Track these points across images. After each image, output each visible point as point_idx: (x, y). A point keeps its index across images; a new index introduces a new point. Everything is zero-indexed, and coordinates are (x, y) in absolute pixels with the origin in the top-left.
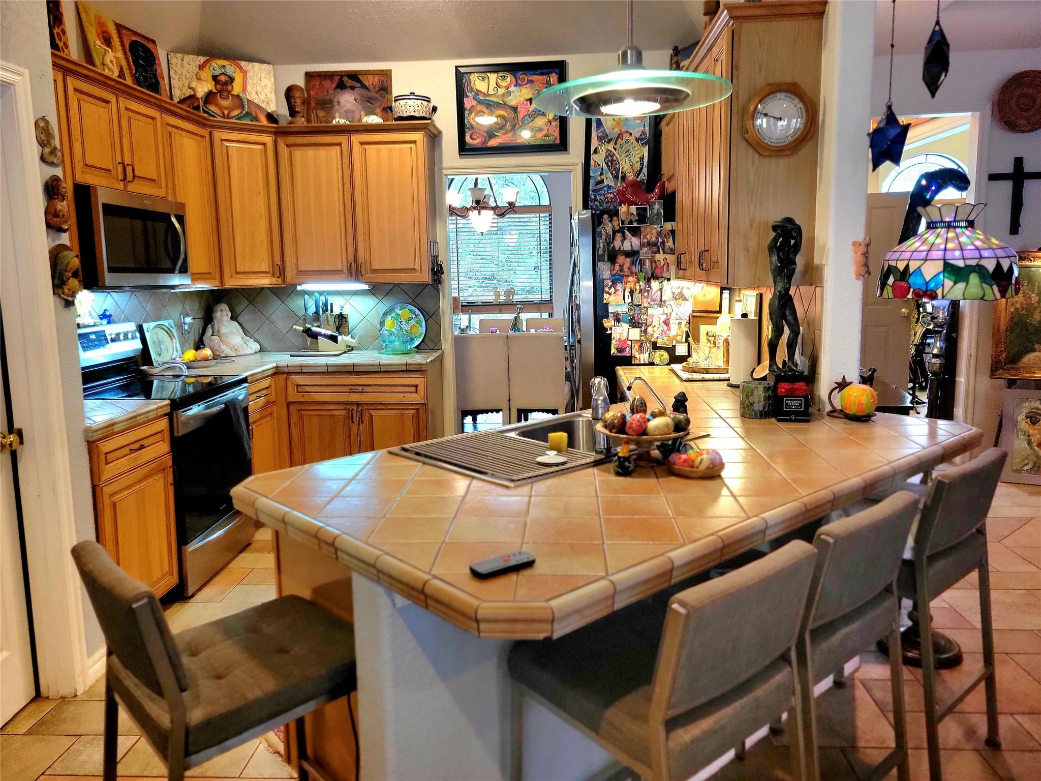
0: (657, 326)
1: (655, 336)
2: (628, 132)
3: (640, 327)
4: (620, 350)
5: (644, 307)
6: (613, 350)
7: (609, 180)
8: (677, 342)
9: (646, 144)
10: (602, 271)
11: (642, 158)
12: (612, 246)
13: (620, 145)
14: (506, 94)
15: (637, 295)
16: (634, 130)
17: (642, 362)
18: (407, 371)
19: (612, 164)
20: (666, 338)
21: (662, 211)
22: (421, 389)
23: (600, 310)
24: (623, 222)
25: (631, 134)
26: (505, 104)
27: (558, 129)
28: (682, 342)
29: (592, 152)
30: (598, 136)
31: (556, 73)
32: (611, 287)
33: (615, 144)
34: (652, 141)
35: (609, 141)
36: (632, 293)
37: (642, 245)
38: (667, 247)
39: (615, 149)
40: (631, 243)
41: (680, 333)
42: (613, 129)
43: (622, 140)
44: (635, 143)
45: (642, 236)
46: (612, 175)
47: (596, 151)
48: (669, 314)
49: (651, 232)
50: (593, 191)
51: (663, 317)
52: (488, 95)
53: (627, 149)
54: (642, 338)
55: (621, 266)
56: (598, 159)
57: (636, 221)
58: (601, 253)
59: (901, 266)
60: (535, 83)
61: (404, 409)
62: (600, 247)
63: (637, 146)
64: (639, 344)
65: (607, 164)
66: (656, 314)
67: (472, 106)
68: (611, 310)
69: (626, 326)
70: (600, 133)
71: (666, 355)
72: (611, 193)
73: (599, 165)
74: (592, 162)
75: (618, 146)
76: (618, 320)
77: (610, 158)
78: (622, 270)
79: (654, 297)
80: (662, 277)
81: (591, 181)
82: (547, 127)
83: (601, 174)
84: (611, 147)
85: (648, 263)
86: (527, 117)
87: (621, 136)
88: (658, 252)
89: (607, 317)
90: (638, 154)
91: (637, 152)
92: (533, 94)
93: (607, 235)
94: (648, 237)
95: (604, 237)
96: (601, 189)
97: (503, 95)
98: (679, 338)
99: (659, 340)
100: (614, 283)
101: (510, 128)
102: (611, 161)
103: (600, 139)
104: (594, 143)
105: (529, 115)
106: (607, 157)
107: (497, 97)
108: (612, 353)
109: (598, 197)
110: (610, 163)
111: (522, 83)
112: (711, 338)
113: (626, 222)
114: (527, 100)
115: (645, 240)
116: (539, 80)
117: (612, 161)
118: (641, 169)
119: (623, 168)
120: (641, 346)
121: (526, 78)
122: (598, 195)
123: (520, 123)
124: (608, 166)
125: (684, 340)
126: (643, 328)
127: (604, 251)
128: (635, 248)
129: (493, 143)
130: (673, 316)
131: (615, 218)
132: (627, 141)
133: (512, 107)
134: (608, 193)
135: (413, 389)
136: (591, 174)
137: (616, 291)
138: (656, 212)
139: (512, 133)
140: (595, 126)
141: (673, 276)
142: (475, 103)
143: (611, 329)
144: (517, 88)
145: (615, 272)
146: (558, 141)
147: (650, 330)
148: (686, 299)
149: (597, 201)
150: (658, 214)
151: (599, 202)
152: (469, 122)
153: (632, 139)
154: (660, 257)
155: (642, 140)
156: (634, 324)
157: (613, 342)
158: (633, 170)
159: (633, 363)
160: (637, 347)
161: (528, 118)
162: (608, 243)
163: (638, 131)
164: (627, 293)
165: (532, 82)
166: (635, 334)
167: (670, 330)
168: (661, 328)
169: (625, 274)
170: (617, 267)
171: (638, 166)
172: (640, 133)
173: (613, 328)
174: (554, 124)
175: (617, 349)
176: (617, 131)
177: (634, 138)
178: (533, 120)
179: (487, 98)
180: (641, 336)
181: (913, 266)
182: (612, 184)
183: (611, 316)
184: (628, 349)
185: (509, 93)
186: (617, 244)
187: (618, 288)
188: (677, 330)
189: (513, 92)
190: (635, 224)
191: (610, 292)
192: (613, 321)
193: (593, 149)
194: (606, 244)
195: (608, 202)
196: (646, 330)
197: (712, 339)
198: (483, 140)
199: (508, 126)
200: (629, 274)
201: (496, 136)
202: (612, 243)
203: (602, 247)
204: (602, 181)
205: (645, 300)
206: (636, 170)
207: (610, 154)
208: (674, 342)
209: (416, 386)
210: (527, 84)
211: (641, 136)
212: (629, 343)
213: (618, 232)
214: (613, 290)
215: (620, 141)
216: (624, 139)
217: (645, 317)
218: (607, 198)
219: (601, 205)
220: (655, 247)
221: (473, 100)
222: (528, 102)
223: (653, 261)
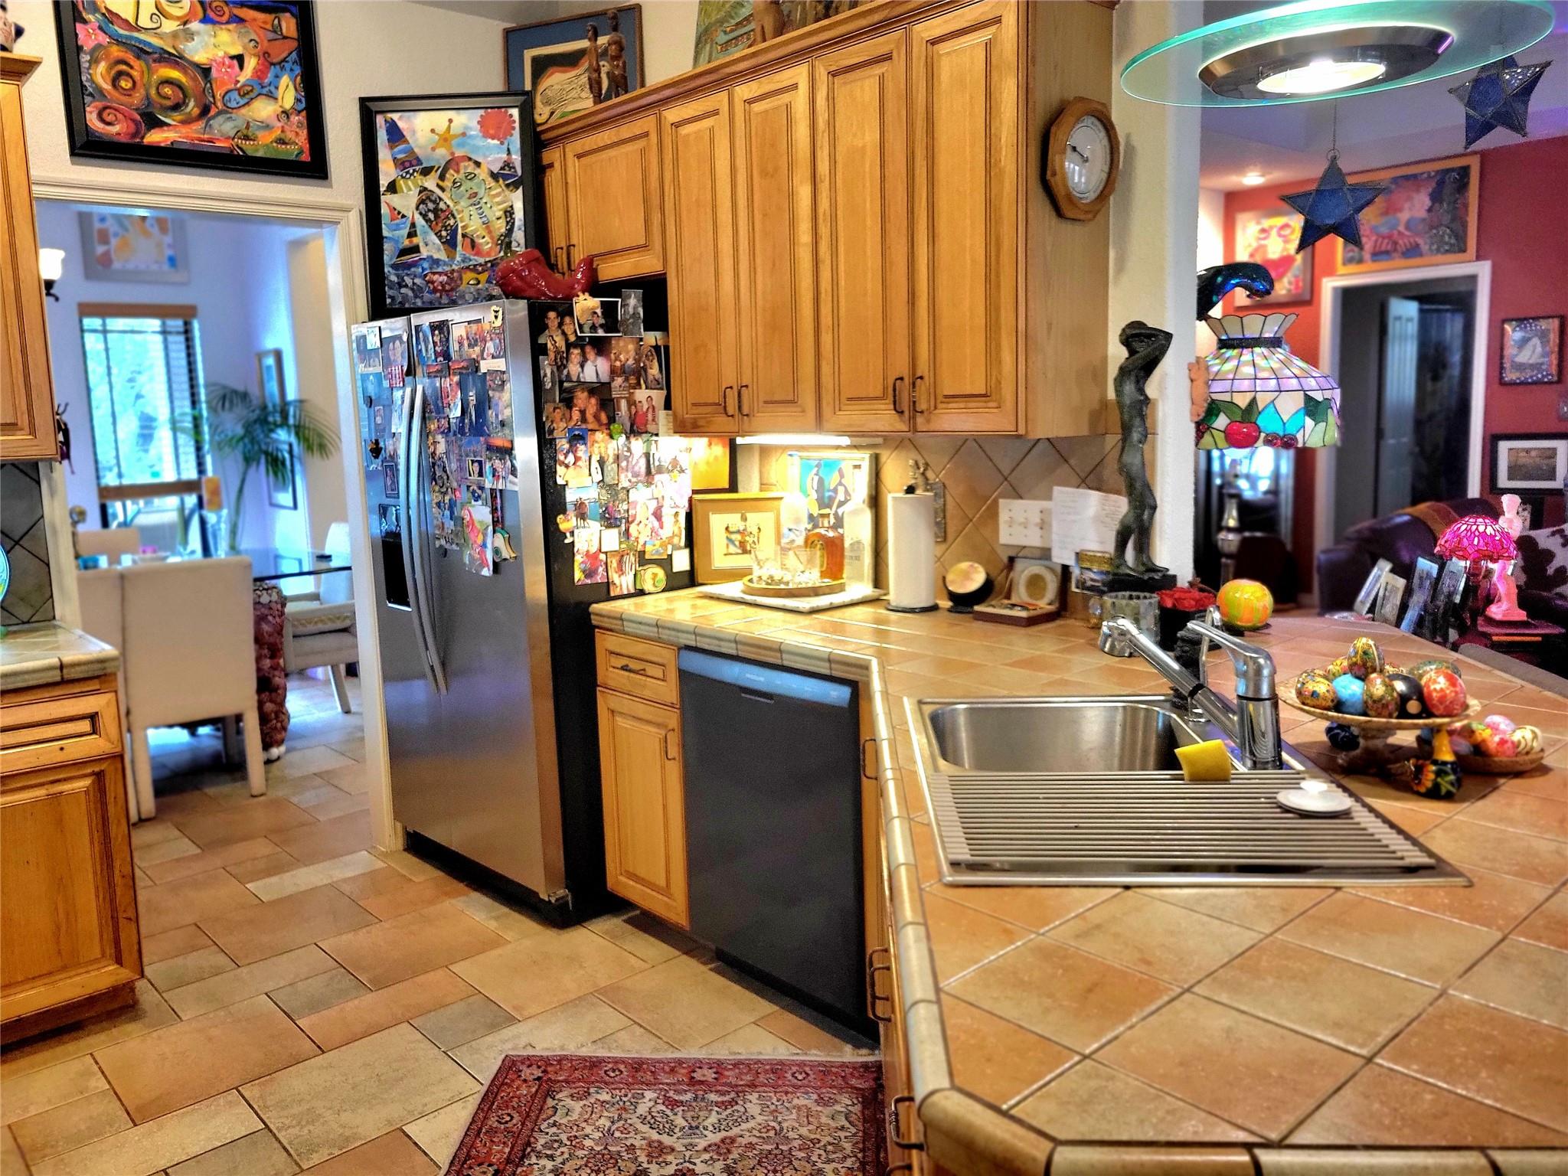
0: (644, 521)
1: (641, 542)
2: (470, 159)
3: (619, 526)
4: (589, 573)
5: (623, 488)
6: (578, 575)
7: (431, 246)
8: (676, 548)
9: (515, 185)
10: (552, 422)
11: (509, 213)
12: (565, 372)
13: (454, 183)
14: (181, 35)
15: (611, 466)
16: (485, 157)
17: (625, 592)
18: (64, 682)
19: (437, 217)
20: (658, 543)
21: (641, 311)
22: (108, 722)
23: (553, 500)
24: (581, 326)
25: (478, 164)
26: (181, 57)
27: (305, 132)
28: (680, 548)
29: (382, 189)
30: (395, 159)
31: (293, 15)
32: (568, 452)
33: (442, 177)
34: (529, 180)
35: (426, 172)
36: (602, 463)
37: (613, 372)
38: (650, 378)
39: (443, 189)
40: (594, 369)
41: (677, 531)
42: (433, 149)
43: (458, 172)
44: (491, 183)
45: (612, 356)
46: (440, 237)
47: (392, 188)
48: (660, 499)
49: (625, 350)
50: (395, 266)
51: (653, 505)
52: (138, 29)
53: (470, 192)
54: (623, 546)
55: (583, 412)
56: (403, 202)
57: (602, 326)
58: (548, 386)
59: (1242, 401)
60: (247, 24)
61: (58, 781)
62: (545, 375)
63: (498, 188)
64: (618, 558)
65: (424, 216)
66: (641, 500)
67: (99, 46)
68: (571, 496)
69: (594, 526)
70: (400, 152)
71: (661, 573)
72: (440, 274)
73: (403, 216)
74: (384, 210)
75: (447, 184)
76: (582, 516)
77: (431, 206)
78: (584, 420)
79: (636, 469)
80: (646, 432)
81: (386, 246)
82: (279, 125)
83: (412, 234)
84: (430, 183)
85: (623, 404)
86: (235, 95)
87: (453, 163)
88: (638, 385)
89: (564, 511)
90: (499, 204)
91: (498, 199)
92: (245, 48)
93: (557, 352)
94: (622, 357)
95: (552, 355)
96: (414, 264)
97: (175, 35)
98: (676, 540)
99: (648, 548)
100: (572, 449)
101: (196, 111)
102: (434, 211)
103: (401, 164)
104: (387, 172)
105: (238, 90)
106: (422, 202)
107: (160, 36)
108: (576, 580)
109: (408, 281)
110: (431, 216)
111: (217, 19)
112: (733, 537)
113: (586, 328)
114: (232, 58)
115: (618, 364)
116: (255, 20)
117: (436, 211)
118: (510, 231)
119: (464, 227)
120: (620, 562)
121: (226, 9)
122: (408, 275)
123: (219, 104)
124: (428, 221)
125: (683, 543)
126: (623, 528)
127: (553, 382)
128: (605, 378)
129: (155, 137)
130: (667, 504)
131: (567, 320)
132: (471, 177)
133: (197, 66)
134: (434, 273)
135: (85, 726)
136: (385, 233)
137: (577, 459)
138: (631, 311)
139: (201, 124)
140: (385, 137)
141: (662, 429)
142: (104, 39)
143: (572, 534)
144: (208, 27)
145: (573, 423)
146: (306, 157)
147: (633, 529)
148: (682, 471)
149: (406, 286)
150: (635, 315)
151: (412, 289)
152: (92, 81)
153: (482, 174)
154: (641, 394)
155: (505, 177)
156: (609, 520)
157: (578, 559)
158: (490, 232)
159: (612, 594)
160: (615, 564)
161: (238, 97)
162: (558, 368)
163: (496, 160)
164: (595, 464)
165: (240, 20)
166: (611, 539)
167: (662, 528)
168: (650, 526)
169: (590, 427)
170: (576, 415)
171: (501, 227)
172: (501, 164)
173: (576, 532)
174: (295, 119)
175: (584, 572)
176: (442, 155)
177: (486, 171)
178: (247, 103)
179: (136, 34)
180: (621, 543)
181: (1262, 400)
182: (441, 255)
183: (570, 507)
184: (601, 569)
185: (190, 36)
186: (573, 368)
187: (580, 454)
188: (674, 527)
189: (198, 33)
190: (601, 333)
191: (566, 462)
192: (574, 519)
193: (384, 183)
194: (555, 370)
195: (435, 290)
196: (627, 530)
197: (737, 537)
198: (133, 128)
199: (192, 107)
200: (597, 427)
201: (161, 124)
202: (565, 367)
203: (549, 375)
204: (415, 249)
205: (622, 476)
206: (497, 234)
207: (426, 197)
208: (670, 547)
209: (93, 717)
210: (228, 23)
211: (502, 169)
212: (602, 557)
213: (574, 345)
214: (571, 458)
215: (451, 175)
216: (462, 171)
217: (625, 507)
218: (433, 282)
219: (416, 297)
220: (636, 376)
221: (98, 31)
222: (235, 62)
223: (631, 403)
